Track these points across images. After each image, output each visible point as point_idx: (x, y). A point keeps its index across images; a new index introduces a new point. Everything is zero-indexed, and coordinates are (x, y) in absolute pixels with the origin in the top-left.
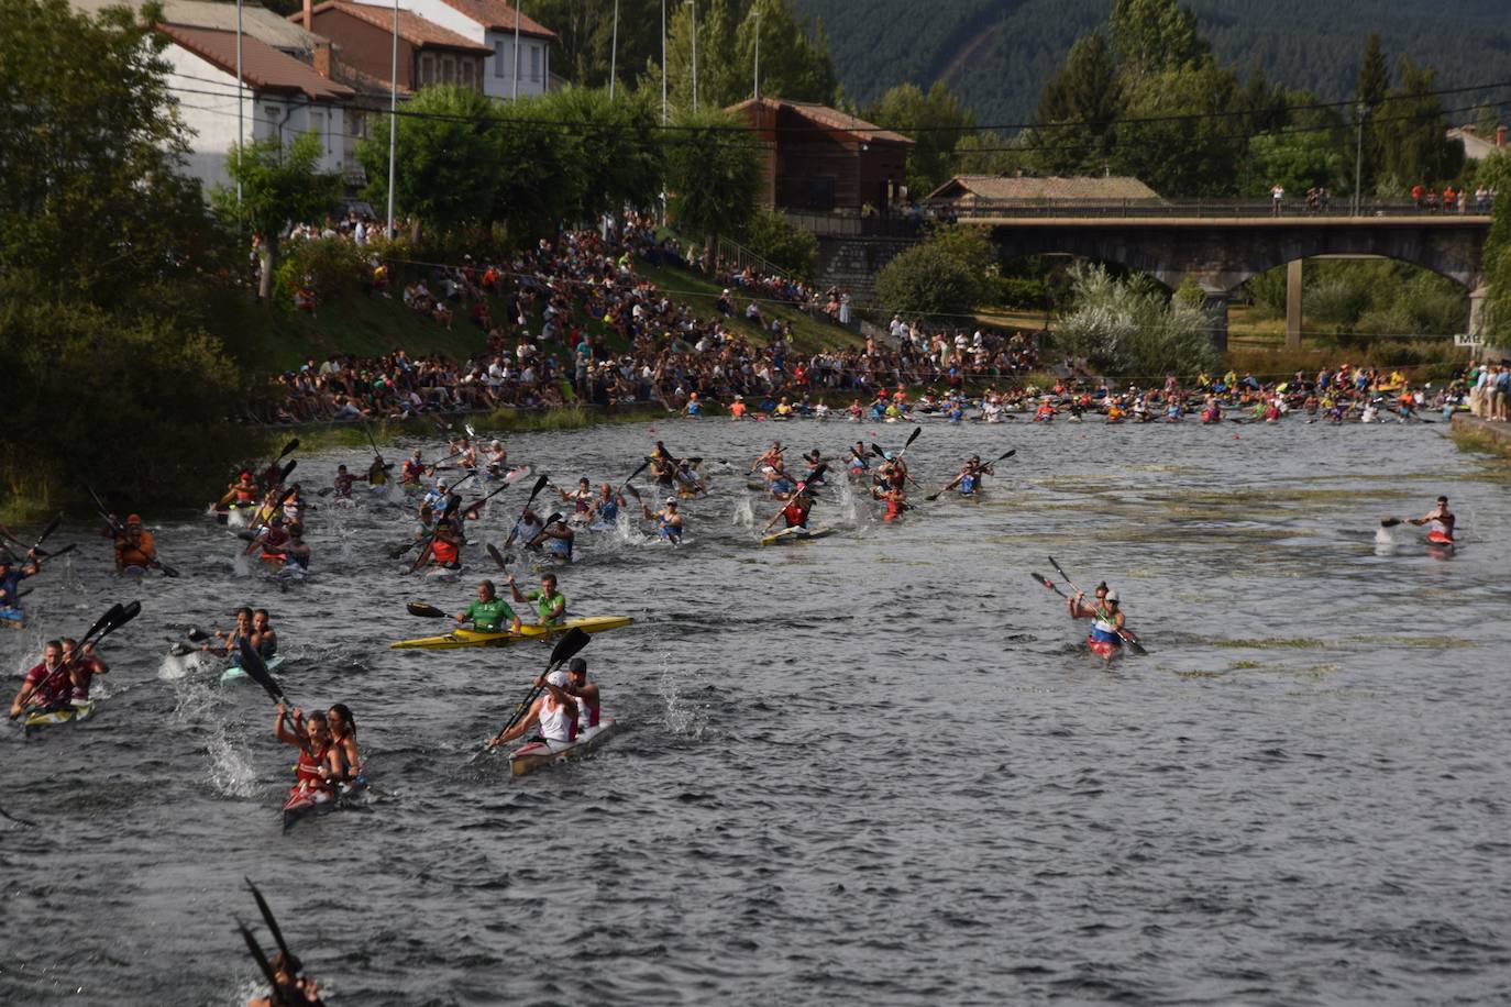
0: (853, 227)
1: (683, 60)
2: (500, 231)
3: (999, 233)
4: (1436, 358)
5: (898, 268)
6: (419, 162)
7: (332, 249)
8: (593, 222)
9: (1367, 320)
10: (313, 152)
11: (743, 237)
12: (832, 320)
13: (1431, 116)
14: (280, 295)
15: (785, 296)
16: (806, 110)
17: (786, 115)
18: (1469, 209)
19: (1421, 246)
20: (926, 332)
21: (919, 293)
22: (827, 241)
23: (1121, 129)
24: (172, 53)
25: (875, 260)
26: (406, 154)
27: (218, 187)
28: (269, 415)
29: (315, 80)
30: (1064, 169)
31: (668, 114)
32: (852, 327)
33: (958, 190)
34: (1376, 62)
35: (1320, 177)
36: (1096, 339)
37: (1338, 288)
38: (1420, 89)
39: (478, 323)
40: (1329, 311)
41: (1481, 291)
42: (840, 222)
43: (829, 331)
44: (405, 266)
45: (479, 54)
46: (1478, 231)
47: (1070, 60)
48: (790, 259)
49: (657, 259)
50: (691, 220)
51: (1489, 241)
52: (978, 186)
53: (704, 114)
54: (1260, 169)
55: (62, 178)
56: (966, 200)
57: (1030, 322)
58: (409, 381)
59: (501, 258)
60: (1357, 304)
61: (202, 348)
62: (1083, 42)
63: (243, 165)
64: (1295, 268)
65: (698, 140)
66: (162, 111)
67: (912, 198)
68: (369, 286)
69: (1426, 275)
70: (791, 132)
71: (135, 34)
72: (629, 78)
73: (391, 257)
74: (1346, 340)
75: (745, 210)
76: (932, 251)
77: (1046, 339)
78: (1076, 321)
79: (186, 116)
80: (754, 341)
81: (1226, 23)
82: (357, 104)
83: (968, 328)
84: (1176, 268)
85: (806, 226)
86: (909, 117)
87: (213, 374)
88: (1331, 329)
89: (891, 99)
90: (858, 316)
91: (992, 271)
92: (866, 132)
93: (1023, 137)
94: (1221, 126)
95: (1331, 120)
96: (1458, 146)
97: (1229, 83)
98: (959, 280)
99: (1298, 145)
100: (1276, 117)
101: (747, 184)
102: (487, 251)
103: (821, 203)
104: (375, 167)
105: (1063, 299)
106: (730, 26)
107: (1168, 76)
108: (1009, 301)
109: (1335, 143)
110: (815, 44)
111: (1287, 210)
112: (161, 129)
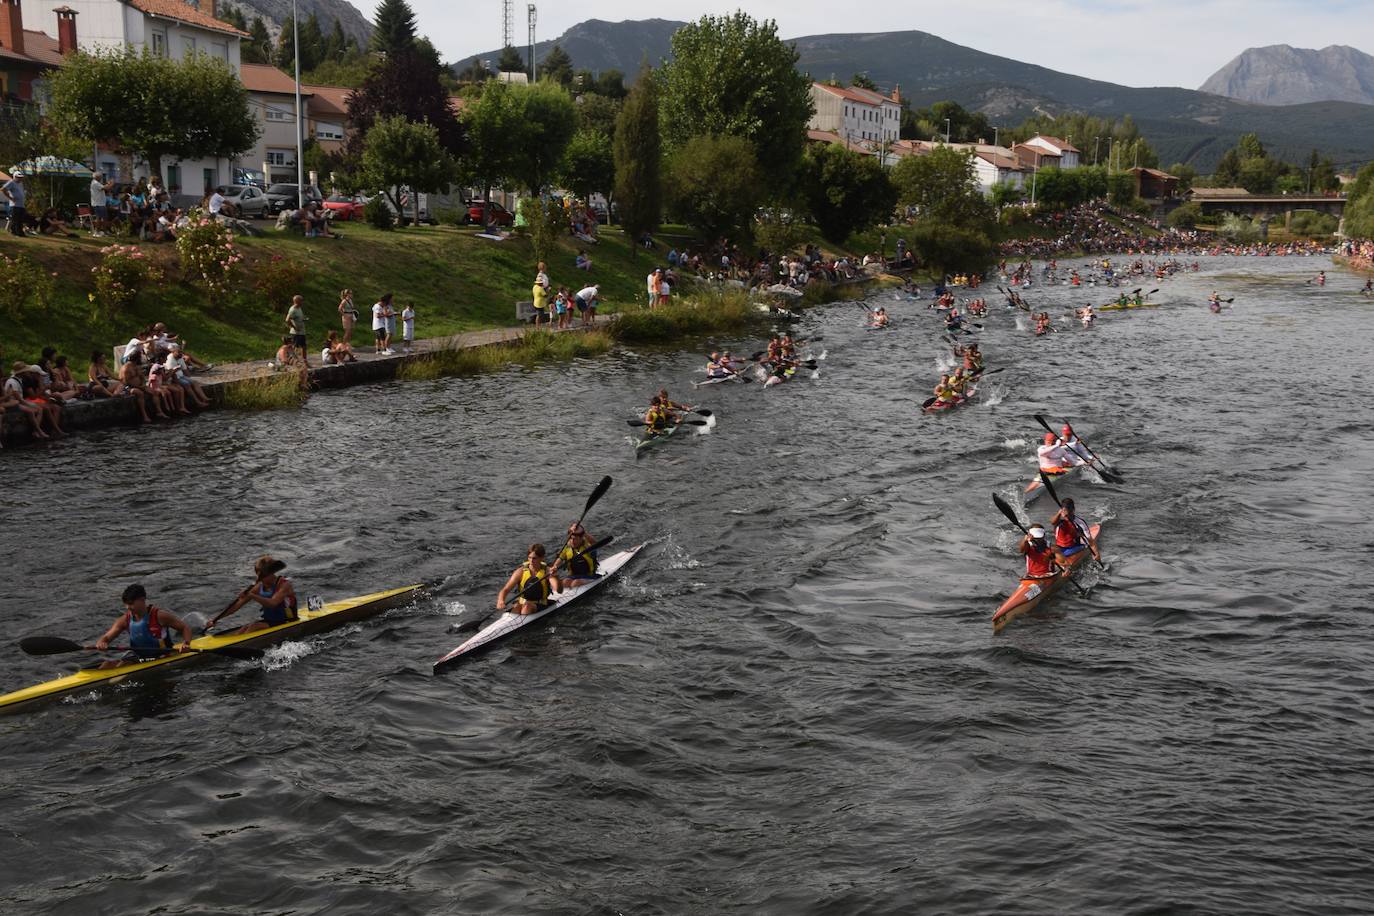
0: (1161, 202)
1: (1115, 158)
2: (1062, 204)
3: (1203, 204)
4: (1328, 238)
5: (1173, 213)
6: (1041, 186)
7: (1017, 210)
8: (1088, 201)
9: (1309, 228)
10: (1013, 184)
11: (1129, 205)
12: (1154, 228)
13: (1330, 172)
14: (1002, 223)
15: (1141, 221)
16: (1149, 171)
17: (1144, 172)
18: (1341, 197)
19: (1326, 207)
20: (1180, 231)
21: (1179, 220)
22: (1154, 206)
23: (1239, 175)
24: (978, 159)
25: (1167, 211)
26: (1038, 184)
27: (988, 194)
28: (998, 254)
29: (1015, 165)
30: (1222, 186)
31: (1110, 172)
32: (1159, 230)
33: (1192, 192)
34: (1315, 156)
35: (1297, 188)
36: (1230, 233)
37: (1300, 219)
38: (1327, 164)
39: (1054, 228)
40: (1299, 225)
41: (1342, 221)
42: (1158, 201)
43: (1154, 231)
44: (1036, 214)
45: (1059, 157)
46: (1342, 204)
47: (1226, 157)
48: (1143, 211)
49: (1107, 212)
50: (1116, 200)
51: (1346, 206)
52: (1197, 191)
53: (1120, 172)
54: (1280, 186)
55: (948, 193)
56: (1194, 195)
57: (1210, 228)
58: (1035, 245)
59: (1062, 211)
60: (1306, 223)
61: (981, 236)
62: (1230, 151)
63: (994, 188)
64: (1288, 213)
65: (1119, 179)
66: (974, 174)
67: (1178, 194)
68: (1026, 219)
69: (1326, 215)
70: (1145, 177)
71: (968, 155)
72: (1100, 162)
73: (1032, 211)
74: (1302, 234)
75: (1130, 198)
76: (1184, 209)
77: (1215, 233)
78: (1224, 228)
79: (980, 176)
80: (1131, 234)
81: (1272, 146)
82: (1025, 171)
83: (1193, 230)
84: (1254, 213)
85: (1148, 202)
86: (1179, 172)
87: (984, 243)
88: (1298, 230)
89: (1174, 167)
90: (1161, 226)
91: (1200, 214)
92: (1166, 176)
93: (1210, 177)
94: (1269, 174)
95: (1301, 173)
96: (1338, 180)
97: (1273, 162)
98: (1191, 217)
99: (1291, 179)
100: (1285, 171)
101: (1131, 191)
102: (1058, 210)
103: (1151, 195)
104: (1029, 188)
105: (1221, 222)
106: (1128, 148)
107: (1254, 160)
108: (1205, 222)
109: (1302, 178)
110: (1153, 153)
111: (1286, 197)
112: (974, 179)
